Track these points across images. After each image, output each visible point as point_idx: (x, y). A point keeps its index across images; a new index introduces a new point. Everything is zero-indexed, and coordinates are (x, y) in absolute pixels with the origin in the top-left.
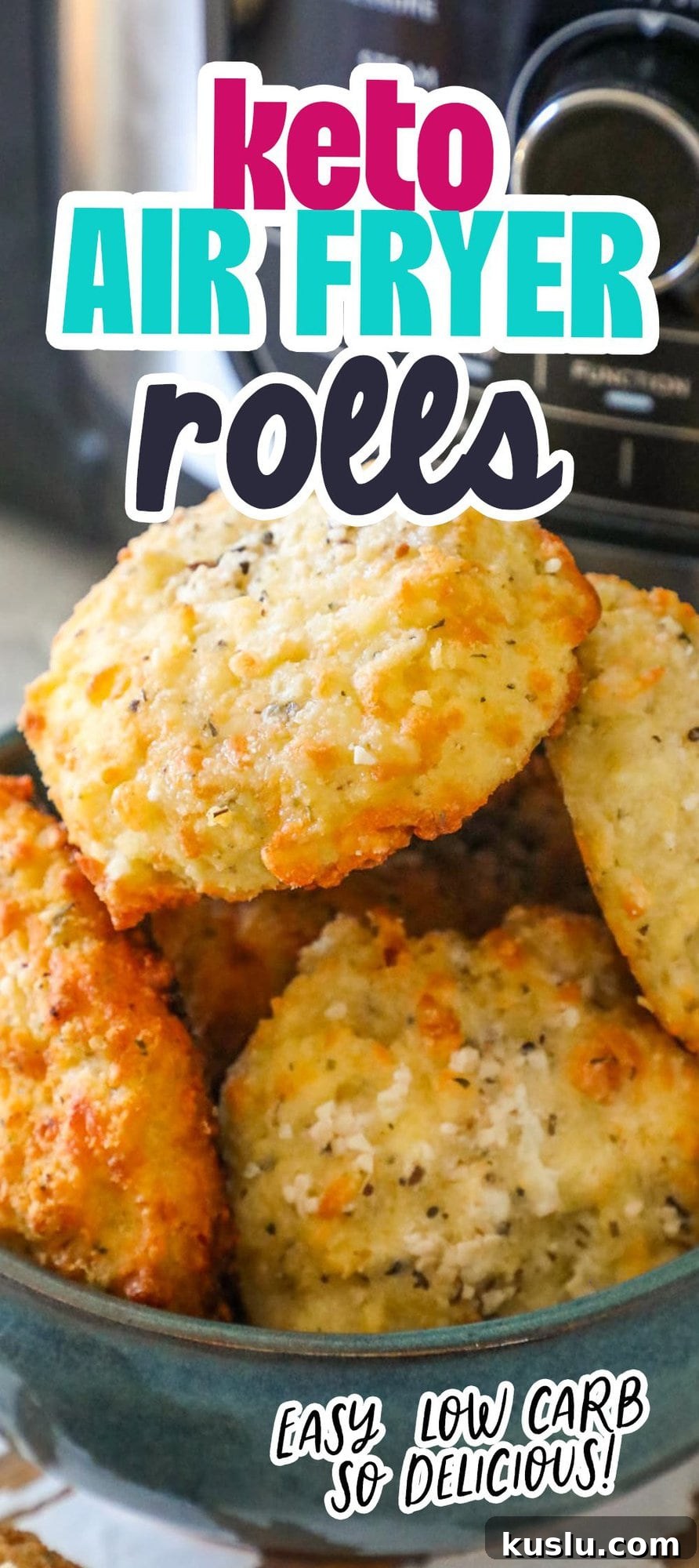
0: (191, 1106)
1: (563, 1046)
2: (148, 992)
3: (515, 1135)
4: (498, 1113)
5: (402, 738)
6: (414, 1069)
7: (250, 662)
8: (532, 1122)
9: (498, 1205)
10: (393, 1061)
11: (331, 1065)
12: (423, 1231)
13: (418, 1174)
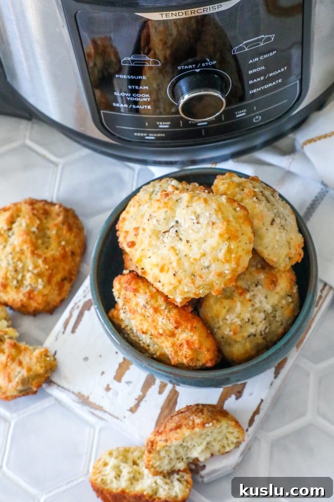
0: (205, 330)
1: (263, 283)
2: (190, 315)
3: (261, 302)
4: (257, 301)
5: (233, 265)
6: (240, 301)
7: (195, 259)
8: (263, 299)
9: (263, 315)
10: (235, 302)
11: (224, 307)
12: (252, 328)
13: (249, 320)
